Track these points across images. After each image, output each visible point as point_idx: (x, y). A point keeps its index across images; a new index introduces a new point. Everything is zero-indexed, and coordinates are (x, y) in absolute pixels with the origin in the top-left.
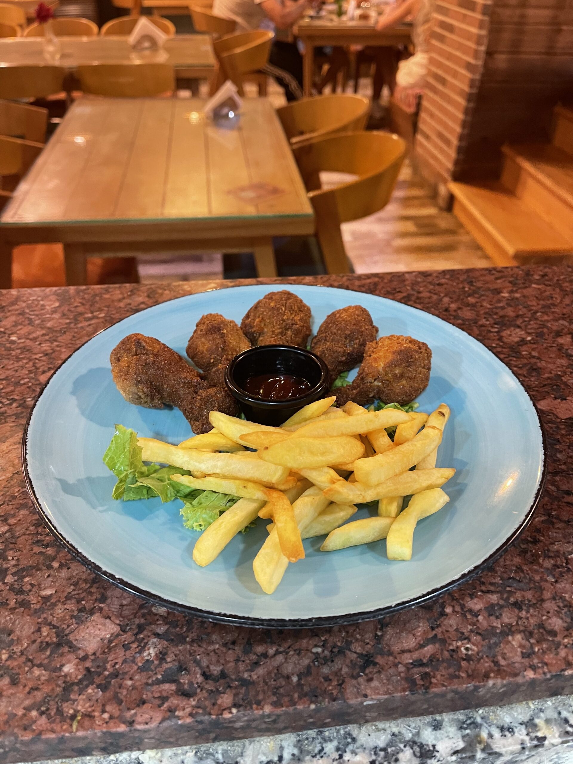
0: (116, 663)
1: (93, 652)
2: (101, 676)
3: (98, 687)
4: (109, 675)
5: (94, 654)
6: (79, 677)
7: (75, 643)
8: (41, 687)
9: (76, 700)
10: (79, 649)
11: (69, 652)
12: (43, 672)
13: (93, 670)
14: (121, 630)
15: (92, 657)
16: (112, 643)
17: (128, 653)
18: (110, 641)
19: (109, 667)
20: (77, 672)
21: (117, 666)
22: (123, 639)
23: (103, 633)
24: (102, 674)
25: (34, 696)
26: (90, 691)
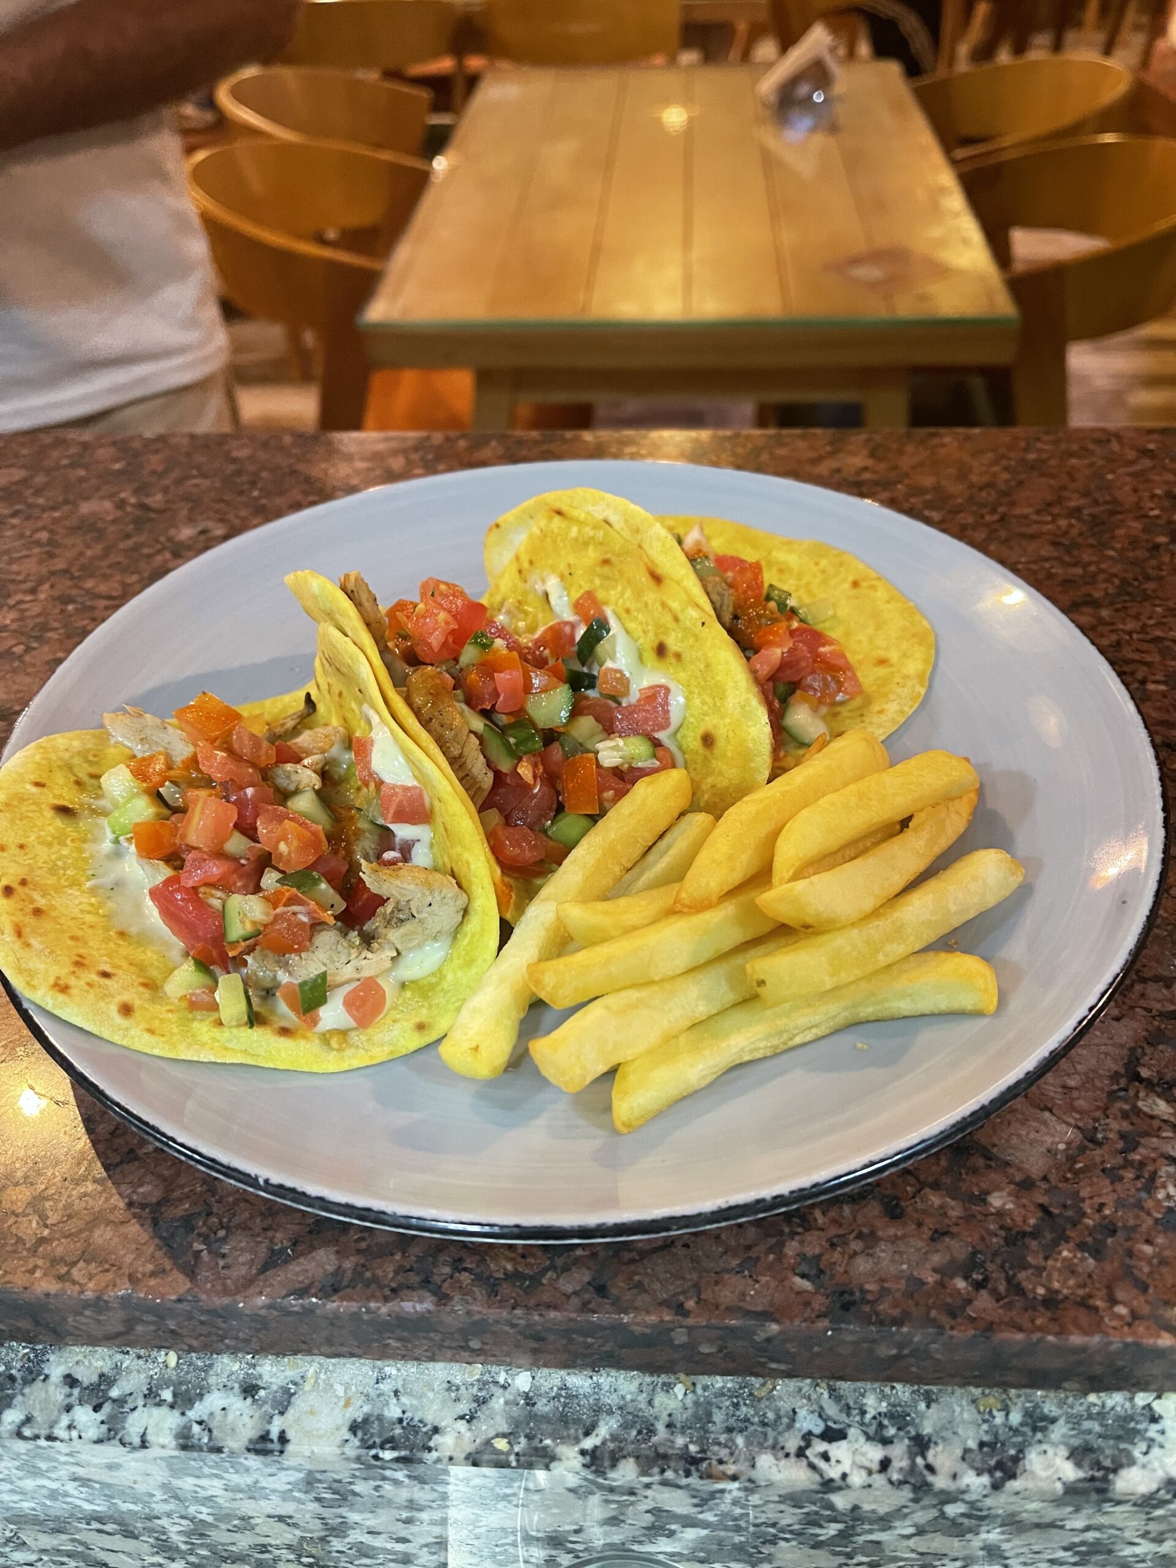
0: (1102, 1206)
1: (1041, 1175)
2: (1079, 1227)
3: (1082, 1246)
4: (1095, 1226)
5: (1045, 1178)
6: (1032, 1221)
7: (995, 1150)
8: (954, 1230)
9: (1044, 1268)
10: (1008, 1164)
11: (989, 1167)
12: (948, 1199)
13: (1056, 1211)
14: (1085, 1137)
15: (1044, 1185)
16: (1075, 1162)
17: (1118, 1186)
18: (1072, 1160)
19: (1089, 1211)
20: (1023, 1212)
21: (1107, 1212)
22: (1098, 1159)
23: (1049, 1140)
24: (1079, 1222)
25: (948, 1248)
26: (1065, 1253)
